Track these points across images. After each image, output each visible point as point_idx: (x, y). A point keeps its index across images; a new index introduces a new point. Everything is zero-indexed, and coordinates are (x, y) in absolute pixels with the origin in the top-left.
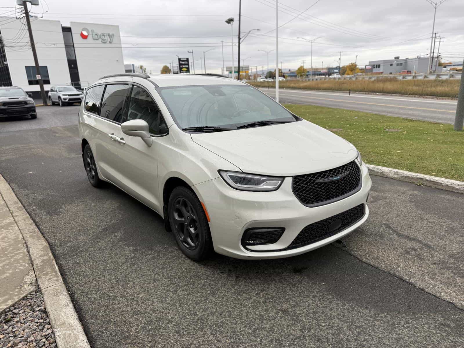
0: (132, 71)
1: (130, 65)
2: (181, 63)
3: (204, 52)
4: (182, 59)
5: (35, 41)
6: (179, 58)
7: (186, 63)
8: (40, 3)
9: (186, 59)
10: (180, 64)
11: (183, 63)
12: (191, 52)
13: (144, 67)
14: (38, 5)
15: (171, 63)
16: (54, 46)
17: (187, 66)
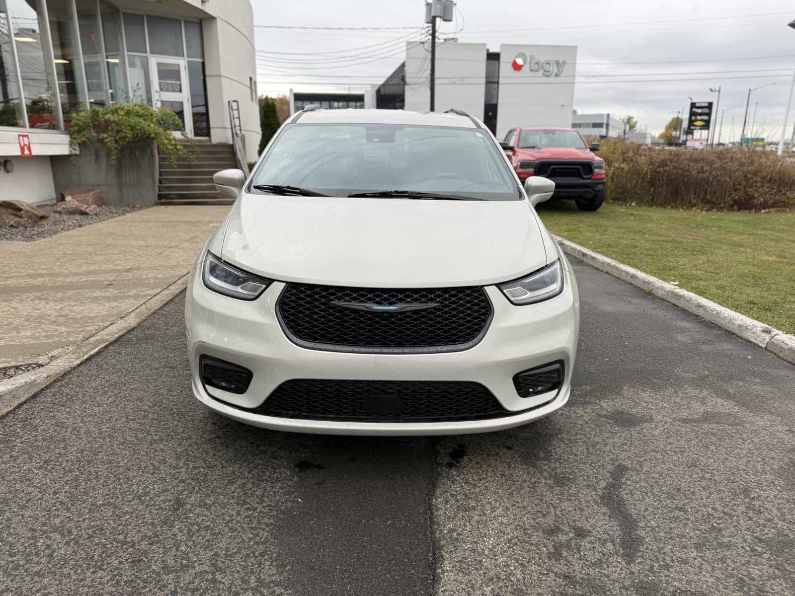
0: (605, 126)
1: (602, 116)
2: (695, 112)
3: (750, 90)
4: (697, 105)
5: (437, 75)
6: (694, 101)
7: (706, 111)
8: (454, 18)
9: (706, 105)
10: (692, 114)
11: (699, 111)
12: (717, 89)
13: (634, 120)
14: (450, 20)
15: (679, 112)
16: (460, 82)
17: (706, 118)
